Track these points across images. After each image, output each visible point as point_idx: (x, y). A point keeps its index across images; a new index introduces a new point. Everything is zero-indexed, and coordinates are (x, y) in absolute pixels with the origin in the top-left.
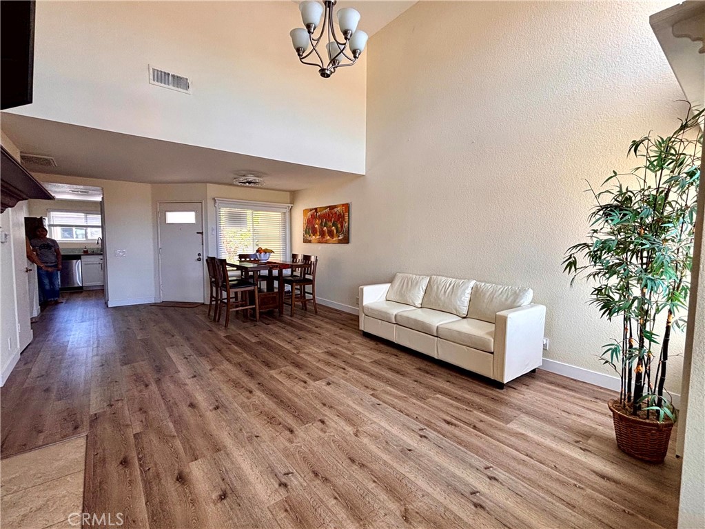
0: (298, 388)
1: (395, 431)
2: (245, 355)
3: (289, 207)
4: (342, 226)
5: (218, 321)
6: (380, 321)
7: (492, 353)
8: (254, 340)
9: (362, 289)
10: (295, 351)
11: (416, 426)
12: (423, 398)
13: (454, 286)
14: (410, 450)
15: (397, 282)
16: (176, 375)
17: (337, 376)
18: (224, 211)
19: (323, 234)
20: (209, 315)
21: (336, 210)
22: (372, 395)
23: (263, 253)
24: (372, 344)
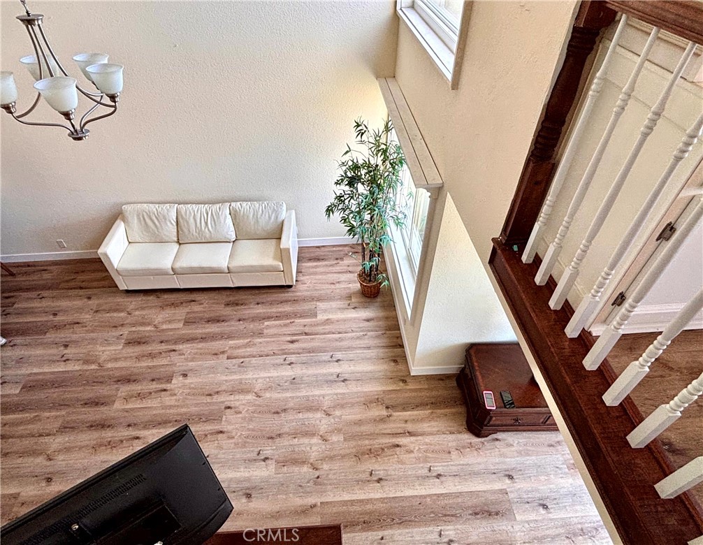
7: (283, 271)
11: (280, 359)
12: (260, 334)
14: (294, 379)
15: (133, 219)
17: (179, 362)
22: (228, 358)
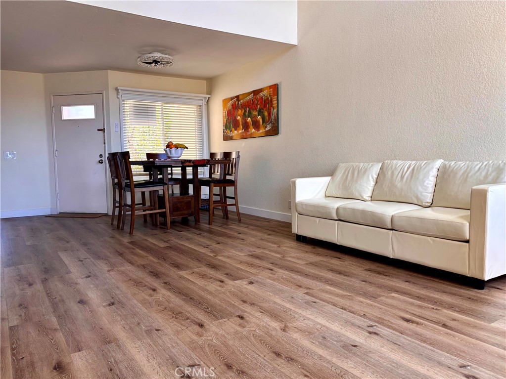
0: (213, 287)
1: (335, 327)
2: (151, 258)
3: (205, 98)
4: (269, 114)
5: (123, 229)
6: (318, 220)
7: (468, 242)
8: (162, 245)
9: (294, 183)
10: (212, 255)
11: (363, 322)
12: (373, 297)
13: (413, 169)
14: (355, 346)
15: (339, 175)
16: (67, 275)
17: (262, 276)
18: (129, 104)
19: (246, 127)
20: (112, 224)
21: (261, 94)
22: (306, 293)
23: (174, 149)
24: (308, 248)
